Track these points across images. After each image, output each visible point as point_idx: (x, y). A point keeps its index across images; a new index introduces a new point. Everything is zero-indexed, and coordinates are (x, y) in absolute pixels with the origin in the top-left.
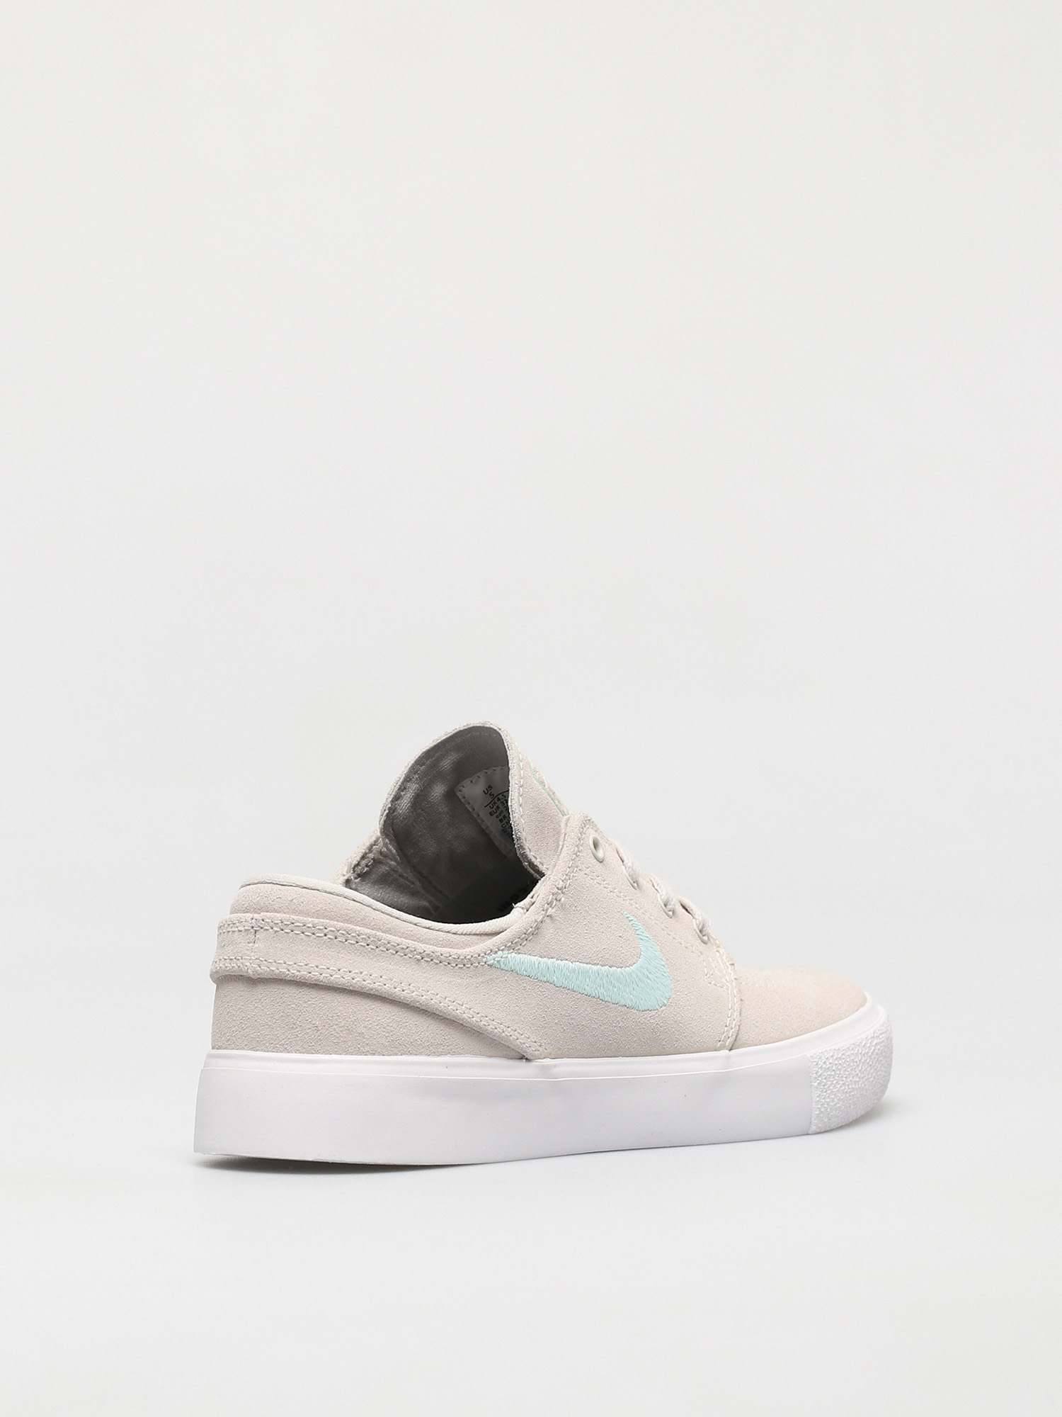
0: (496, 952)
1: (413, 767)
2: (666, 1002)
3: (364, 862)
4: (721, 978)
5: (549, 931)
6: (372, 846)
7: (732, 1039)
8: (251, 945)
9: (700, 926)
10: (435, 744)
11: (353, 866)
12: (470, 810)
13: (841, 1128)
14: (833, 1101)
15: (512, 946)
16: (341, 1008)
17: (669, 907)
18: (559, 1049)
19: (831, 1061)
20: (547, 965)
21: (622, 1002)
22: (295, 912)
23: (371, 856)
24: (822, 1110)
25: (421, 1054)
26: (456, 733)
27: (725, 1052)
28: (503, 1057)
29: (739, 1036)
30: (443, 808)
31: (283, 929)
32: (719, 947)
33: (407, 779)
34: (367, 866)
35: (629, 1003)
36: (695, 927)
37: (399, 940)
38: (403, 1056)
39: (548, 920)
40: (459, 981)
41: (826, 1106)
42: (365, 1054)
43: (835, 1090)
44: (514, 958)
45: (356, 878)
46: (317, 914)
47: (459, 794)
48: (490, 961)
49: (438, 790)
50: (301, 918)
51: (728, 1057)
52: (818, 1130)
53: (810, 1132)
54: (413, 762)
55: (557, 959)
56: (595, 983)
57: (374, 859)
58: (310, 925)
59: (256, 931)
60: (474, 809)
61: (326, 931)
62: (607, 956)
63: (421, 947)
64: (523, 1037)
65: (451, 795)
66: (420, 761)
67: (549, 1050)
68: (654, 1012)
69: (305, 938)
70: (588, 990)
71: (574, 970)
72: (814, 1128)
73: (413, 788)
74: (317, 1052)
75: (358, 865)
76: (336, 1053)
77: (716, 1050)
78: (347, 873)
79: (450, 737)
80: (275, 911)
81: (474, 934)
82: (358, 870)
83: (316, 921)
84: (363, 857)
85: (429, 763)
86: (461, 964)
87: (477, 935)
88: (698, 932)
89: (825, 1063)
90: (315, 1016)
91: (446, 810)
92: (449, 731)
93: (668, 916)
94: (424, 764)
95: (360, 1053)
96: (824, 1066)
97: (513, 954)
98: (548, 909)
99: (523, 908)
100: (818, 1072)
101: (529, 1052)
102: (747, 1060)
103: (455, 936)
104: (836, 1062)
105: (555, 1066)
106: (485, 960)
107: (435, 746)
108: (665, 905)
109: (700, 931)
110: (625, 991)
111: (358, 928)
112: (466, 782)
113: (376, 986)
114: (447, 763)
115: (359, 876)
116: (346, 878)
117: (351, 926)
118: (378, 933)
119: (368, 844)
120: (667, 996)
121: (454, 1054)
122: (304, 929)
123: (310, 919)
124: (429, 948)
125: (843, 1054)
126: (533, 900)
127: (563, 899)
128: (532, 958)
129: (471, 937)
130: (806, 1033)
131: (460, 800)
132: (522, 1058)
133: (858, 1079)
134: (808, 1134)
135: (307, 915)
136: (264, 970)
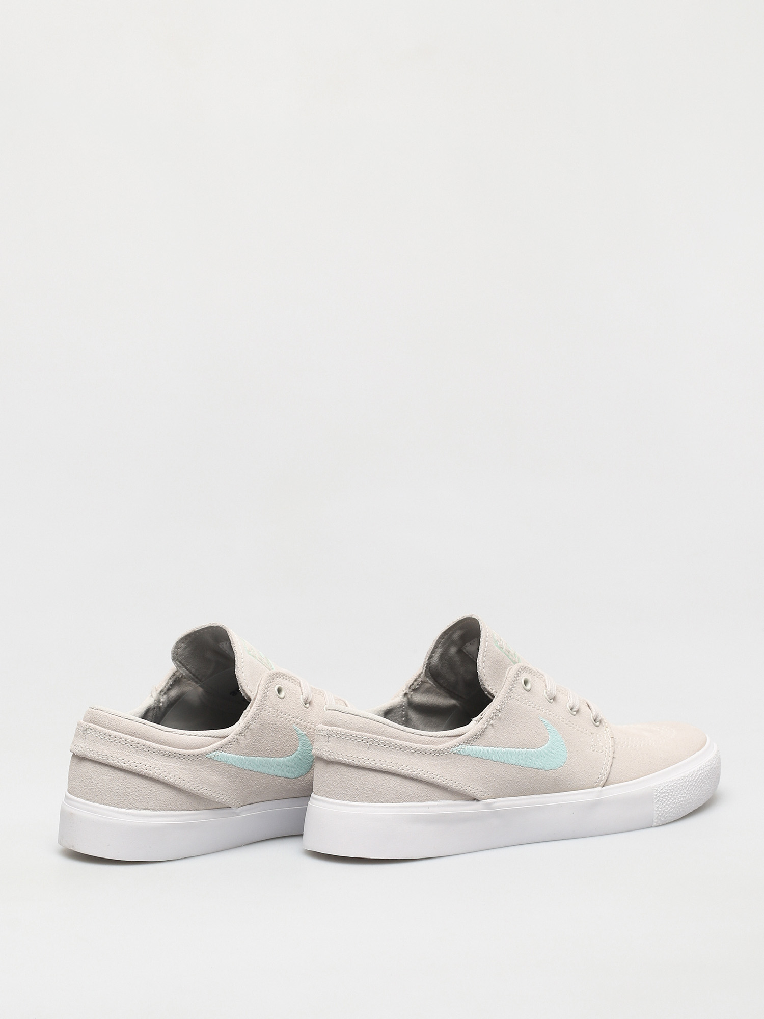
0: (458, 746)
1: (438, 641)
2: (562, 765)
3: (416, 683)
4: (602, 747)
5: (490, 732)
6: (420, 674)
7: (604, 781)
8: (326, 743)
9: (595, 718)
10: (448, 628)
11: (409, 686)
12: (472, 657)
13: (675, 821)
14: (667, 809)
15: (468, 742)
16: (369, 779)
17: (574, 710)
18: (497, 794)
19: (666, 788)
20: (488, 750)
21: (535, 767)
22: (348, 728)
23: (420, 679)
24: (660, 814)
25: (414, 801)
26: (458, 621)
27: (599, 789)
28: (463, 800)
29: (609, 779)
30: (457, 659)
31: (342, 737)
32: (607, 727)
33: (436, 647)
34: (418, 685)
35: (539, 767)
36: (592, 718)
37: (402, 742)
38: (404, 803)
39: (490, 727)
40: (436, 762)
41: (662, 812)
42: (383, 802)
43: (669, 803)
44: (468, 748)
45: (411, 692)
46: (359, 730)
47: (464, 650)
48: (455, 750)
49: (453, 650)
50: (350, 731)
51: (601, 791)
52: (658, 825)
53: (653, 826)
54: (437, 638)
55: (495, 747)
56: (518, 758)
57: (422, 681)
58: (354, 735)
59: (329, 736)
60: (473, 657)
61: (362, 738)
62: (526, 743)
63: (414, 745)
64: (472, 789)
65: (460, 651)
66: (441, 637)
67: (490, 795)
68: (555, 771)
69: (352, 742)
70: (513, 762)
71: (504, 753)
72: (655, 824)
73: (439, 651)
74: (357, 801)
75: (413, 684)
76: (367, 802)
77: (593, 788)
78: (406, 690)
79: (456, 623)
80: (339, 726)
81: (447, 737)
82: (413, 687)
83: (358, 733)
84: (415, 680)
85: (447, 637)
86: (438, 753)
87: (449, 737)
88: (593, 721)
89: (662, 789)
90: (356, 783)
91: (458, 659)
92: (455, 620)
93: (573, 715)
94: (443, 638)
95: (379, 802)
96: (662, 791)
97: (469, 746)
98: (490, 721)
99: (476, 721)
100: (657, 795)
101: (478, 797)
102: (611, 792)
103: (436, 738)
104: (670, 788)
105: (494, 803)
106: (451, 751)
107: (448, 629)
108: (571, 709)
109: (595, 721)
110: (537, 761)
111: (380, 737)
112: (468, 644)
113: (388, 767)
114: (456, 636)
115: (413, 690)
116: (405, 692)
117: (376, 736)
118: (391, 739)
119: (418, 674)
120: (564, 761)
121: (433, 800)
122: (351, 737)
123: (355, 732)
124: (419, 746)
125: (676, 783)
126: (482, 717)
127: (500, 715)
128: (479, 747)
129: (445, 738)
130: (654, 772)
131: (465, 653)
132: (474, 800)
133: (685, 795)
134: (652, 827)
135: (354, 729)
136: (332, 757)
